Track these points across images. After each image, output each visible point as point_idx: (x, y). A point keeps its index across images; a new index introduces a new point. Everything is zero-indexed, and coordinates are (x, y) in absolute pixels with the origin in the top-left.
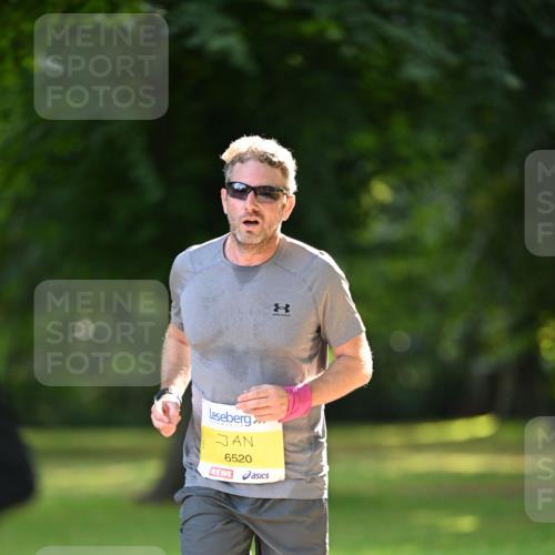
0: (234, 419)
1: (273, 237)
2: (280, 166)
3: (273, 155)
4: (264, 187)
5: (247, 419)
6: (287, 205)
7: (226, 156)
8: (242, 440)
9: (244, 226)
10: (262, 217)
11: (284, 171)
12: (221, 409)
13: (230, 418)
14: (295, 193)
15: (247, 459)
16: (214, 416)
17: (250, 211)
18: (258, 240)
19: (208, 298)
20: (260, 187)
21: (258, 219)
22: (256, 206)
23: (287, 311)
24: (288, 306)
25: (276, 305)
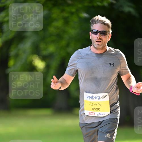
0: (95, 98)
2: (107, 25)
3: (105, 21)
4: (102, 31)
5: (99, 98)
6: (109, 37)
8: (97, 104)
9: (97, 43)
13: (93, 98)
14: (111, 33)
15: (99, 109)
17: (98, 38)
18: (101, 47)
21: (101, 41)
22: (100, 37)
23: (113, 65)
24: (113, 64)
25: (110, 64)
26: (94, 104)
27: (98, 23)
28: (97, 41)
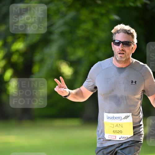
0: (116, 118)
1: (129, 58)
2: (131, 34)
3: (129, 31)
4: (126, 42)
5: (120, 118)
6: (134, 48)
7: (113, 31)
8: (119, 125)
9: (119, 55)
10: (125, 52)
11: (133, 36)
12: (111, 115)
13: (114, 118)
14: (136, 44)
15: (120, 132)
16: (108, 118)
17: (121, 49)
18: (124, 59)
19: (108, 78)
20: (124, 42)
21: (124, 52)
22: (123, 48)
23: (136, 83)
24: (136, 81)
25: (132, 81)
26: (115, 126)
27: (120, 32)
28: (119, 53)
